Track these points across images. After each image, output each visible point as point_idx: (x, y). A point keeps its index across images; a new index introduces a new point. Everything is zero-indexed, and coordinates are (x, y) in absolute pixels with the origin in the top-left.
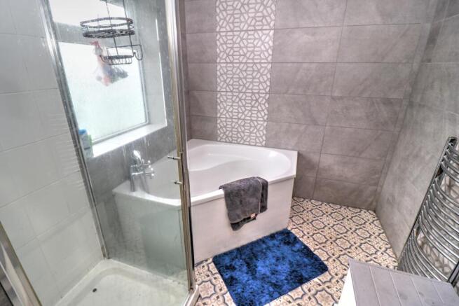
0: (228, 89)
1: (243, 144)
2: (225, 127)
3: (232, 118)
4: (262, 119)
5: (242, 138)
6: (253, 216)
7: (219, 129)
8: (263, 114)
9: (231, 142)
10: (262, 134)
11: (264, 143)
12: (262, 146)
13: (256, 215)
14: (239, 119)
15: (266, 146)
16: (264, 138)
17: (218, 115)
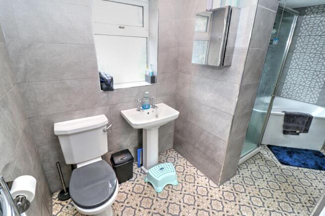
0: (297, 67)
1: (299, 100)
2: (289, 89)
3: (295, 84)
4: (318, 87)
5: (299, 97)
6: (298, 132)
7: (284, 90)
8: (320, 84)
9: (290, 98)
10: (315, 96)
11: (316, 102)
12: (314, 104)
13: (300, 132)
14: (300, 85)
15: (317, 104)
16: (317, 99)
17: (286, 81)
